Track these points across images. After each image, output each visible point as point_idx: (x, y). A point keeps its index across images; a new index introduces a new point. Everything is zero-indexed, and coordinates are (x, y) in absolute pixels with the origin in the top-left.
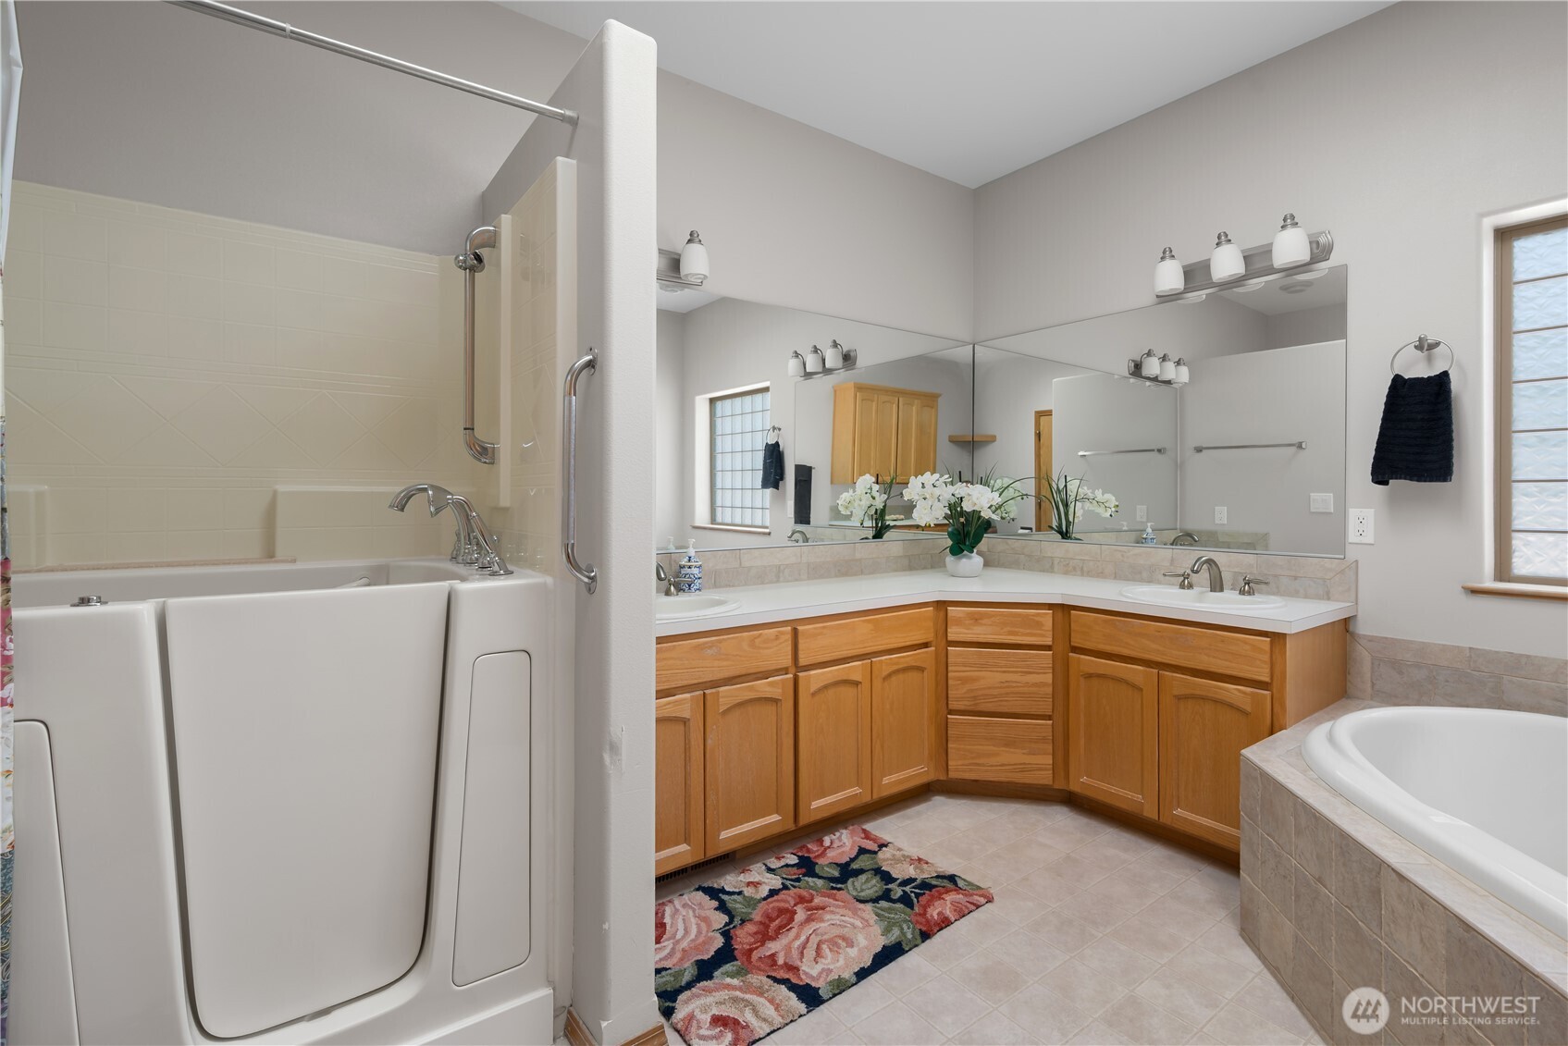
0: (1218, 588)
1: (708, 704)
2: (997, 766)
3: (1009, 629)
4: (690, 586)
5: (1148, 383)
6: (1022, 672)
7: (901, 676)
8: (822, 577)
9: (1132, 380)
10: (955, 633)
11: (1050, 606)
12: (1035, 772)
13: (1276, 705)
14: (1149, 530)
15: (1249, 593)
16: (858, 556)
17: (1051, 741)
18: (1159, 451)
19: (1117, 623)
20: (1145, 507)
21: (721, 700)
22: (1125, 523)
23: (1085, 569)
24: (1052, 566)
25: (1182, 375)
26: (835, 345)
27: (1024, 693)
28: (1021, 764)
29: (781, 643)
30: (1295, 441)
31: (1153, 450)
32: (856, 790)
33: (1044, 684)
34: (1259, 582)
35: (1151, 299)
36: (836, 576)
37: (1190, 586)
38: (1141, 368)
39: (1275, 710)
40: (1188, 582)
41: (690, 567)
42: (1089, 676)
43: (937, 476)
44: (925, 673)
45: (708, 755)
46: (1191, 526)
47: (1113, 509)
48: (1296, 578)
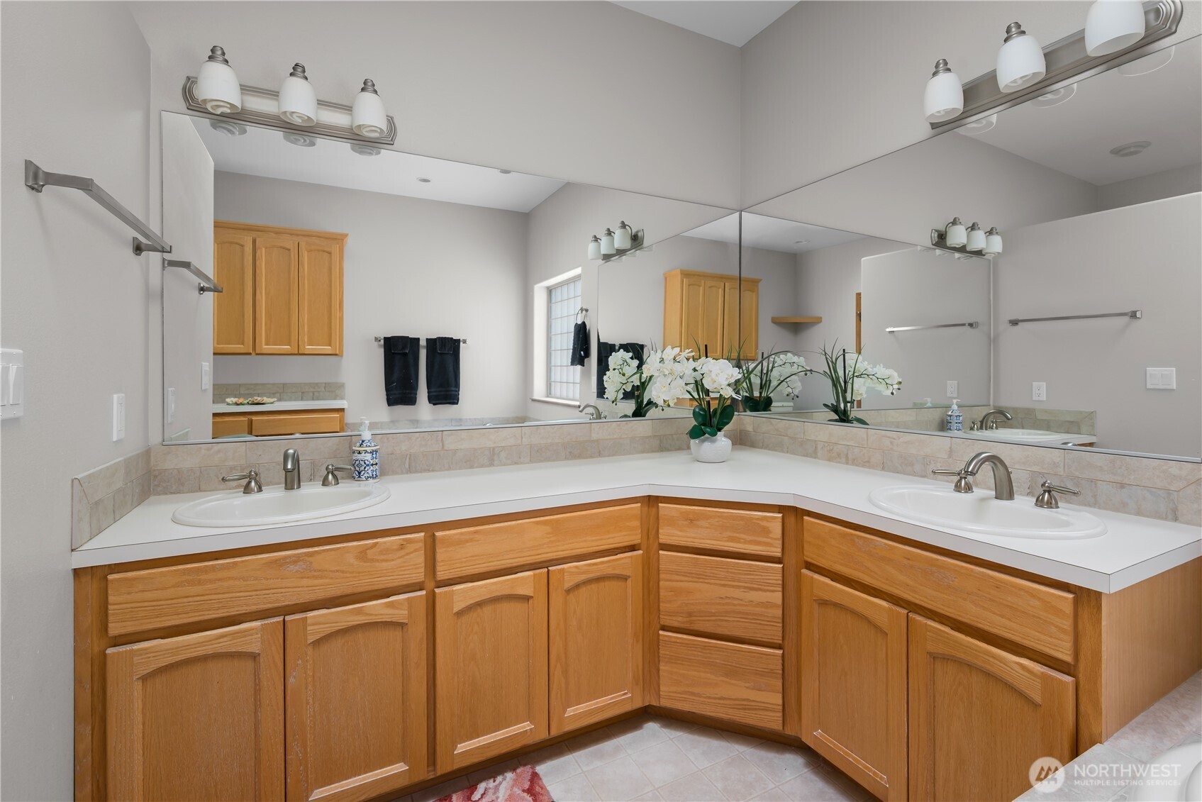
0: (1005, 493)
1: (288, 633)
2: (715, 698)
3: (729, 534)
4: (359, 473)
5: (957, 255)
6: (745, 588)
7: (594, 586)
8: (548, 459)
9: (938, 252)
10: (668, 534)
11: (780, 509)
12: (761, 712)
13: (1083, 699)
14: (955, 407)
15: (1049, 505)
16: (595, 436)
17: (781, 676)
18: (971, 325)
19: (856, 540)
20: (956, 382)
21: (309, 628)
22: (929, 400)
23: (850, 456)
24: (815, 451)
25: (996, 244)
26: (624, 226)
27: (747, 614)
28: (744, 700)
29: (407, 554)
30: (1129, 309)
31: (964, 325)
32: (526, 726)
33: (773, 605)
34: (1064, 491)
35: (924, 131)
36: (566, 459)
37: (969, 488)
38: (945, 238)
39: (1082, 708)
40: (966, 483)
41: (359, 453)
42: (824, 603)
43: (677, 350)
44: (629, 581)
45: (288, 698)
46: (1006, 402)
47: (896, 386)
48: (1122, 486)
